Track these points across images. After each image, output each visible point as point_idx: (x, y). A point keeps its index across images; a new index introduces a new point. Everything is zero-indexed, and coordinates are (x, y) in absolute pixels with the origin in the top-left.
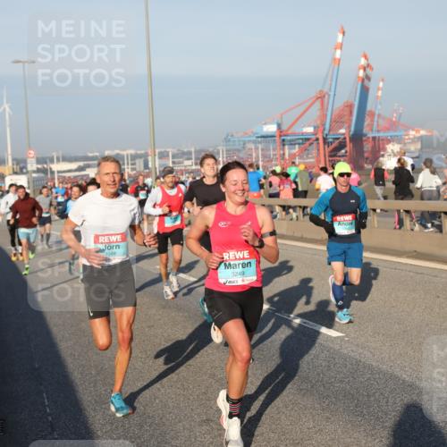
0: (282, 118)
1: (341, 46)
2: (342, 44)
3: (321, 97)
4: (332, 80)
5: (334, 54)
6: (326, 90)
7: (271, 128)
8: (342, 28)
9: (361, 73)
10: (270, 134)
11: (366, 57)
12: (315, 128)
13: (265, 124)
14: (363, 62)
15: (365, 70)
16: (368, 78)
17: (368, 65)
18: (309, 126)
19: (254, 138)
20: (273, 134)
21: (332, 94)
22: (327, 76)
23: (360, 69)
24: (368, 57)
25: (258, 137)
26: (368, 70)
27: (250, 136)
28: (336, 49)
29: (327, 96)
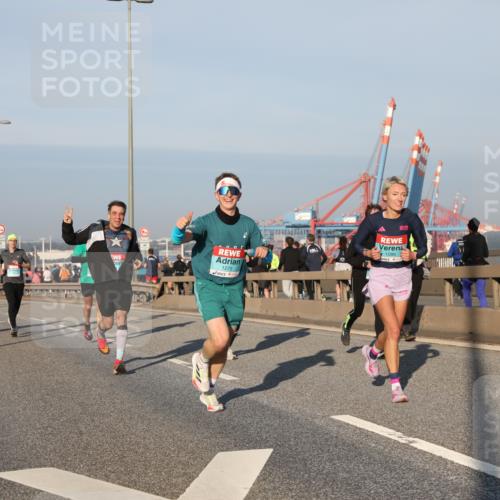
0: (317, 204)
1: (391, 122)
2: (392, 119)
3: (366, 181)
4: (378, 162)
5: (383, 130)
6: (371, 173)
7: (305, 217)
8: (393, 100)
9: (415, 154)
10: (303, 223)
11: (421, 136)
12: (358, 217)
13: (297, 211)
14: (417, 141)
15: (419, 151)
16: (423, 160)
17: (424, 146)
18: (351, 215)
19: (284, 228)
20: (306, 223)
21: (379, 177)
22: (373, 156)
23: (413, 150)
24: (424, 135)
25: (288, 227)
26: (423, 151)
27: (279, 225)
28: (385, 125)
29: (372, 180)
